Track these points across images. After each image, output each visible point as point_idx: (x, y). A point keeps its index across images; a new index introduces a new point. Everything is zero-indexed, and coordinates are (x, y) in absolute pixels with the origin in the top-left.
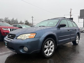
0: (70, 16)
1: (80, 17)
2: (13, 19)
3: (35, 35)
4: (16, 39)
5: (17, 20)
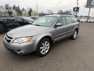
0: (77, 4)
1: (86, 6)
2: (14, 6)
5: (18, 7)
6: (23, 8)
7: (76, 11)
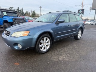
0: (82, 6)
1: (92, 9)
3: (28, 33)
4: (11, 36)
5: (22, 10)
6: (27, 11)
7: (80, 14)
